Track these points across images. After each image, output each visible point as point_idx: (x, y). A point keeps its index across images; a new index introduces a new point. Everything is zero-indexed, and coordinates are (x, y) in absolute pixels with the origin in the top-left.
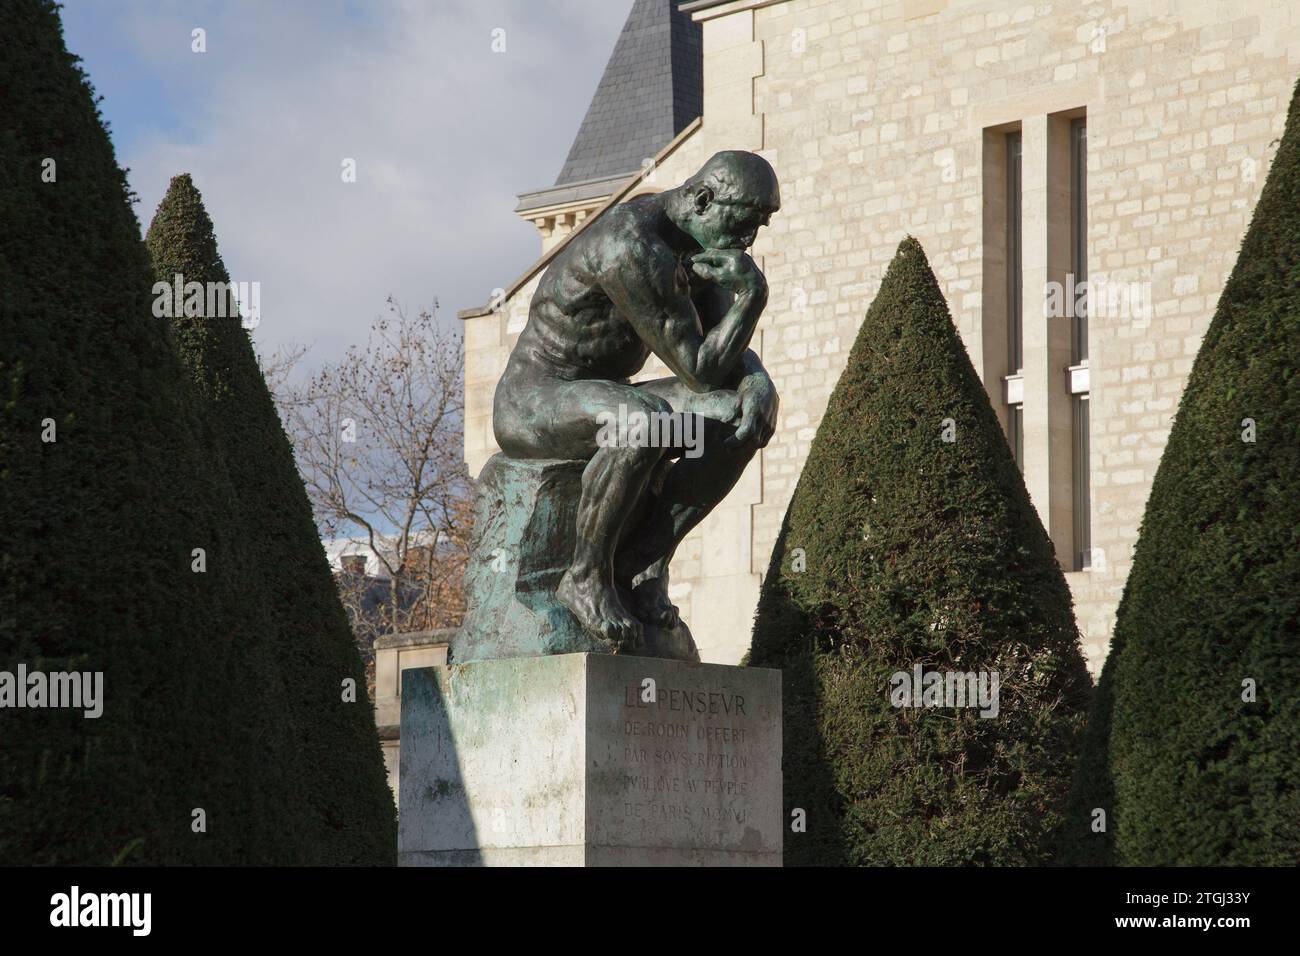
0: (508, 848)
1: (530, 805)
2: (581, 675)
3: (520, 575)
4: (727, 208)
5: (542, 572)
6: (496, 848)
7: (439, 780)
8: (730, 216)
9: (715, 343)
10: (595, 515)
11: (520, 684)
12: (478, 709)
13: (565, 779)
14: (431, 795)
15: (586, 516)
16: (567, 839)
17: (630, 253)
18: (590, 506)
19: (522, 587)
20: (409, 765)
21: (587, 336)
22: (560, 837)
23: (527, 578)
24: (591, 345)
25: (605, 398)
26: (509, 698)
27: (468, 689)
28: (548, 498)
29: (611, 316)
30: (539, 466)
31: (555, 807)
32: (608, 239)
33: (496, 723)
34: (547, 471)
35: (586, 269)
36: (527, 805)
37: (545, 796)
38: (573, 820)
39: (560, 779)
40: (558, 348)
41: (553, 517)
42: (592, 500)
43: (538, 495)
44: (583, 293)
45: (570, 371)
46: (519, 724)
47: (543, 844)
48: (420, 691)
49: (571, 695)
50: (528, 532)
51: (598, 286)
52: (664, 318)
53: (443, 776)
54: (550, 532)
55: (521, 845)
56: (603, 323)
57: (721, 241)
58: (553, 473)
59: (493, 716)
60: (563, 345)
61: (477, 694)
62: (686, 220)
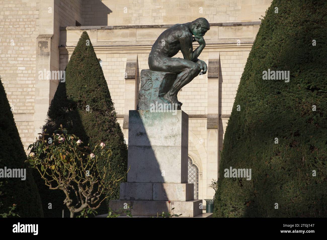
0: (160, 146)
1: (166, 138)
2: (180, 114)
3: (159, 94)
4: (203, 28)
5: (162, 94)
6: (157, 146)
7: (140, 132)
8: (203, 30)
9: (196, 54)
11: (163, 115)
12: (151, 119)
13: (176, 133)
14: (137, 135)
15: (178, 84)
16: (176, 145)
17: (188, 34)
18: (180, 82)
19: (159, 96)
20: (131, 129)
21: (171, 49)
22: (175, 144)
23: (160, 94)
24: (172, 51)
25: (187, 62)
26: (160, 117)
27: (148, 115)
28: (165, 80)
29: (177, 46)
30: (164, 73)
31: (173, 139)
32: (183, 31)
33: (156, 122)
34: (166, 74)
35: (177, 36)
36: (165, 138)
37: (170, 137)
38: (178, 141)
39: (175, 134)
40: (166, 51)
41: (165, 83)
42: (181, 81)
43: (163, 79)
44: (175, 41)
45: (167, 55)
46: (163, 123)
47: (170, 145)
48: (134, 115)
49: (178, 118)
50: (161, 86)
51: (179, 40)
52: (190, 48)
53: (141, 132)
54: (164, 86)
55: (164, 145)
56: (175, 47)
57: (200, 35)
58: (167, 75)
59: (155, 121)
60: (167, 50)
61: (151, 116)
62: (192, 30)
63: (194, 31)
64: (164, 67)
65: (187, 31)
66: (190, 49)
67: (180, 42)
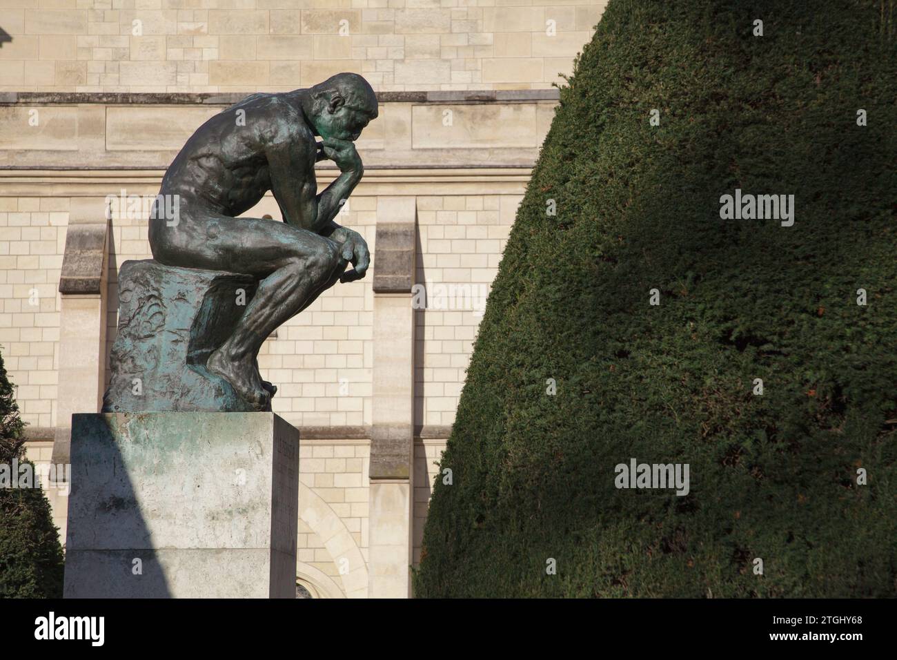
0: (189, 549)
1: (213, 518)
2: (268, 429)
3: (189, 352)
4: (353, 113)
5: (199, 351)
6: (176, 549)
7: (114, 497)
8: (354, 119)
9: (329, 204)
10: (270, 315)
11: (204, 431)
12: (158, 447)
13: (251, 500)
14: (104, 507)
15: (262, 315)
16: (253, 543)
17: (300, 133)
18: (268, 308)
19: (190, 360)
20: (80, 486)
21: (238, 186)
22: (245, 542)
23: (192, 354)
24: (239, 192)
25: (294, 234)
26: (192, 440)
27: (146, 432)
28: (211, 298)
29: (258, 174)
30: (210, 275)
31: (240, 522)
32: (282, 122)
33: (177, 458)
34: (217, 279)
35: (258, 139)
36: (210, 518)
37: (230, 513)
38: (258, 531)
39: (246, 501)
40: (215, 192)
41: (212, 312)
42: (271, 304)
43: (205, 295)
44: (249, 155)
45: (221, 208)
46: (202, 460)
47: (227, 546)
48: (93, 430)
49: (258, 441)
50: (196, 322)
51: (263, 152)
52: (305, 181)
53: (119, 495)
54: (208, 321)
55: (204, 547)
56: (251, 178)
57: (343, 135)
58: (220, 281)
59: (174, 453)
60: (220, 190)
61: (157, 435)
62: (315, 116)
63: (319, 121)
64: (209, 254)
65: (295, 121)
66: (305, 187)
67: (270, 159)
